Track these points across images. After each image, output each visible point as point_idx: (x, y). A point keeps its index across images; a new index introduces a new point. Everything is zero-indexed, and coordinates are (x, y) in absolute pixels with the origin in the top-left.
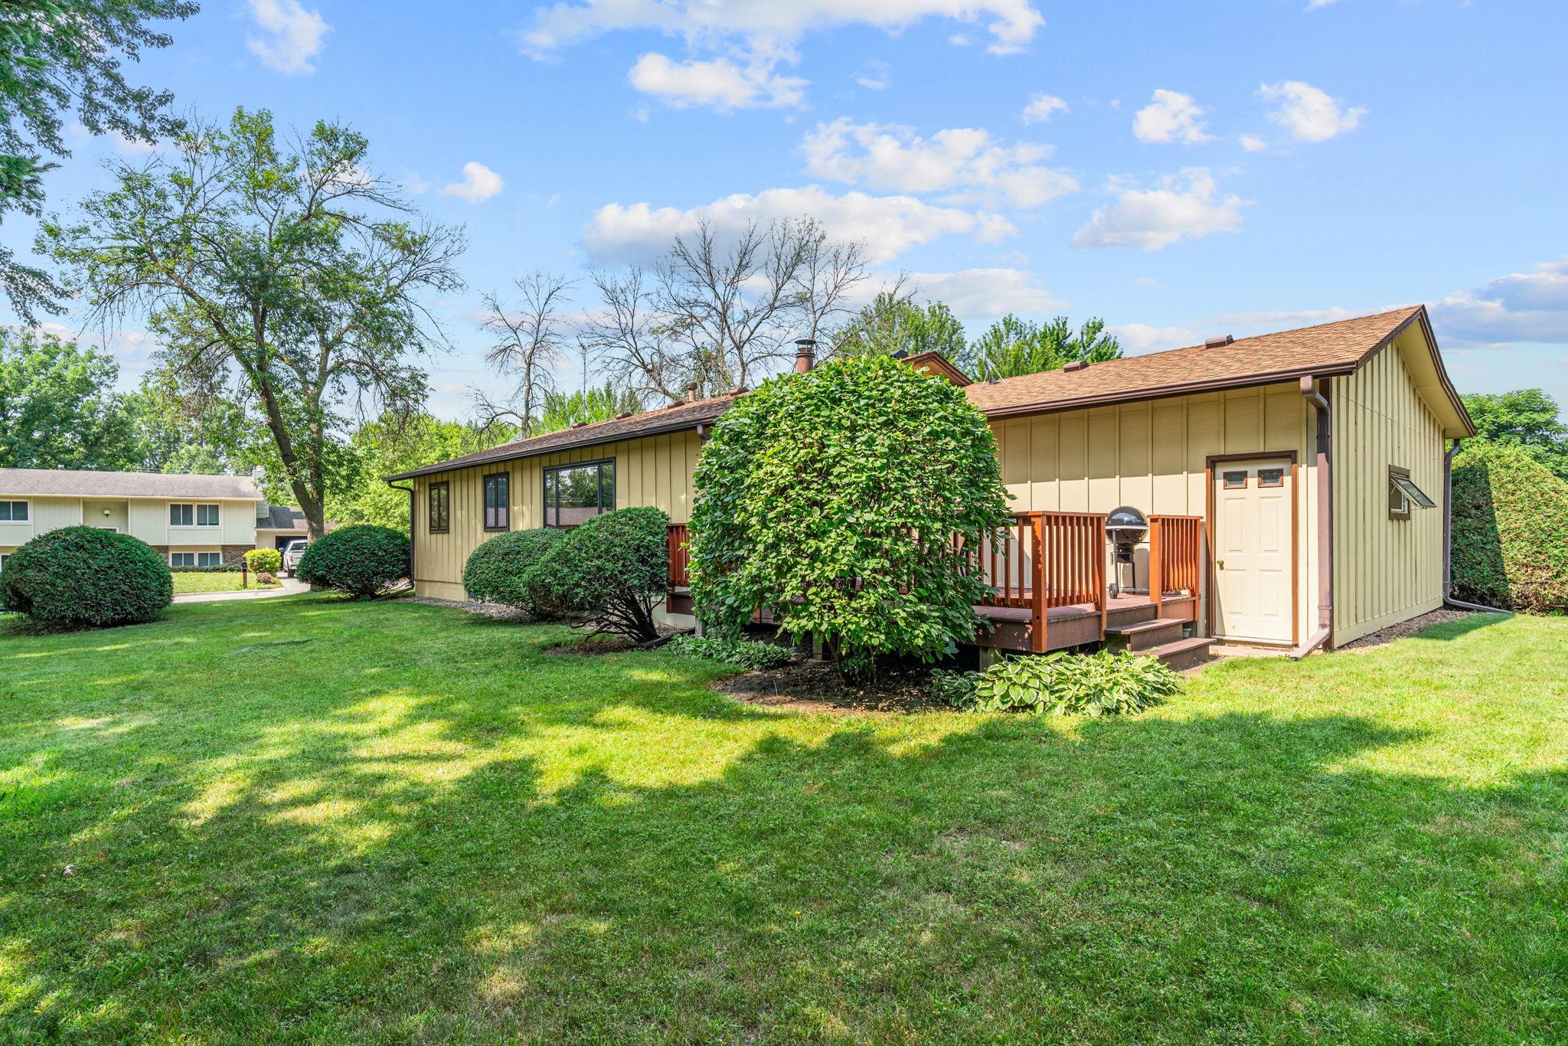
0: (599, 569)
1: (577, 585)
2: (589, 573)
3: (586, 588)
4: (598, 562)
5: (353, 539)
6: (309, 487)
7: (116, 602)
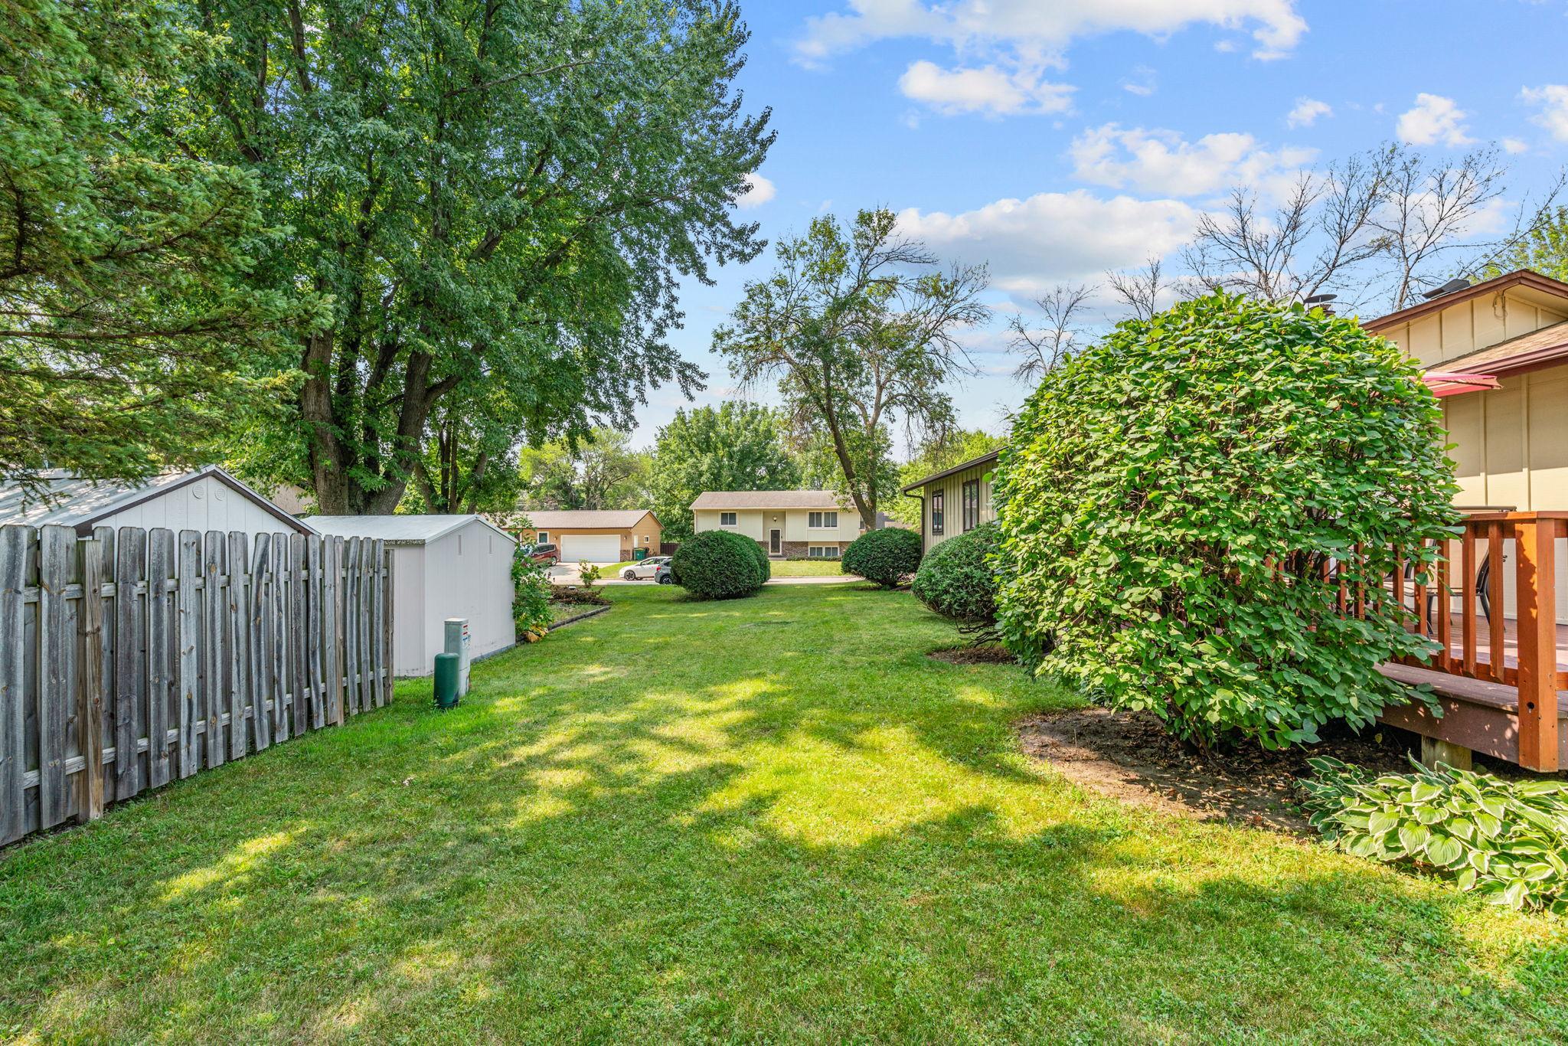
0: (967, 576)
1: (946, 592)
2: (958, 580)
3: (954, 595)
4: (966, 569)
5: (878, 539)
6: (865, 498)
7: (723, 583)
